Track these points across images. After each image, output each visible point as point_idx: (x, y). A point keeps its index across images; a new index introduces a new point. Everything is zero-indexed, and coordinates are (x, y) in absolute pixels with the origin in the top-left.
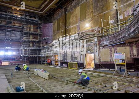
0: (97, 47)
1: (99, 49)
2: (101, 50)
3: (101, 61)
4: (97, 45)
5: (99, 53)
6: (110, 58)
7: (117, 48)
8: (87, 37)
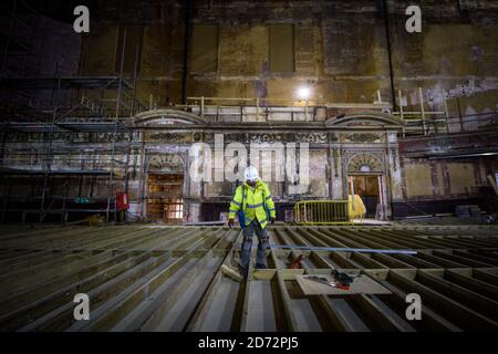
0: (397, 158)
1: (402, 165)
2: (407, 166)
3: (409, 194)
4: (397, 151)
5: (403, 175)
6: (433, 188)
7: (448, 165)
8: (360, 124)
